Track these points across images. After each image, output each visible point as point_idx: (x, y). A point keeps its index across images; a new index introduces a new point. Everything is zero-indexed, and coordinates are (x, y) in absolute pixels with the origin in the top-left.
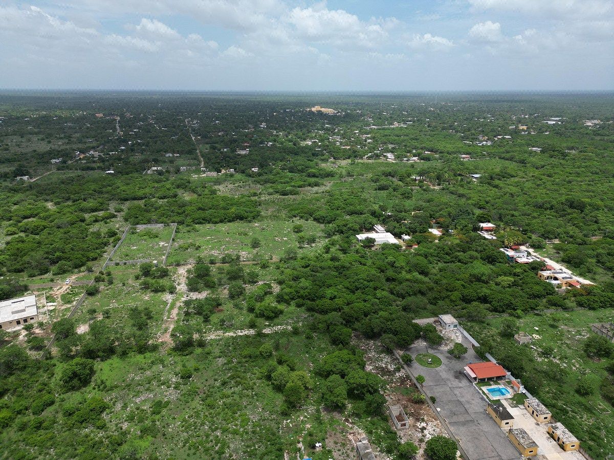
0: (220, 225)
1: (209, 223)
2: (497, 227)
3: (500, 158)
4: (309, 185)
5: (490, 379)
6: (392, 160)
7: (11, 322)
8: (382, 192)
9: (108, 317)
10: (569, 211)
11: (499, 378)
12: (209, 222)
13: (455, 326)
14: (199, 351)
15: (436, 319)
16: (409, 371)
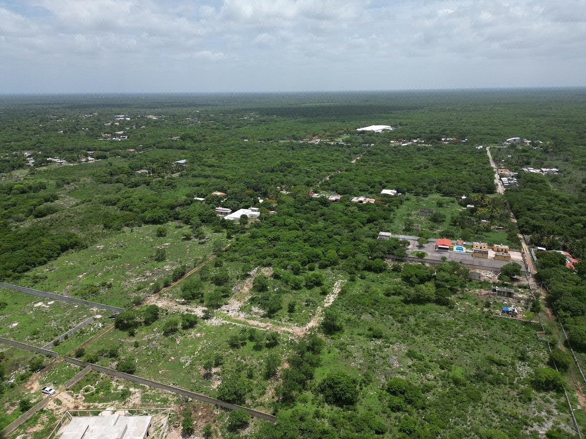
16: (431, 261)
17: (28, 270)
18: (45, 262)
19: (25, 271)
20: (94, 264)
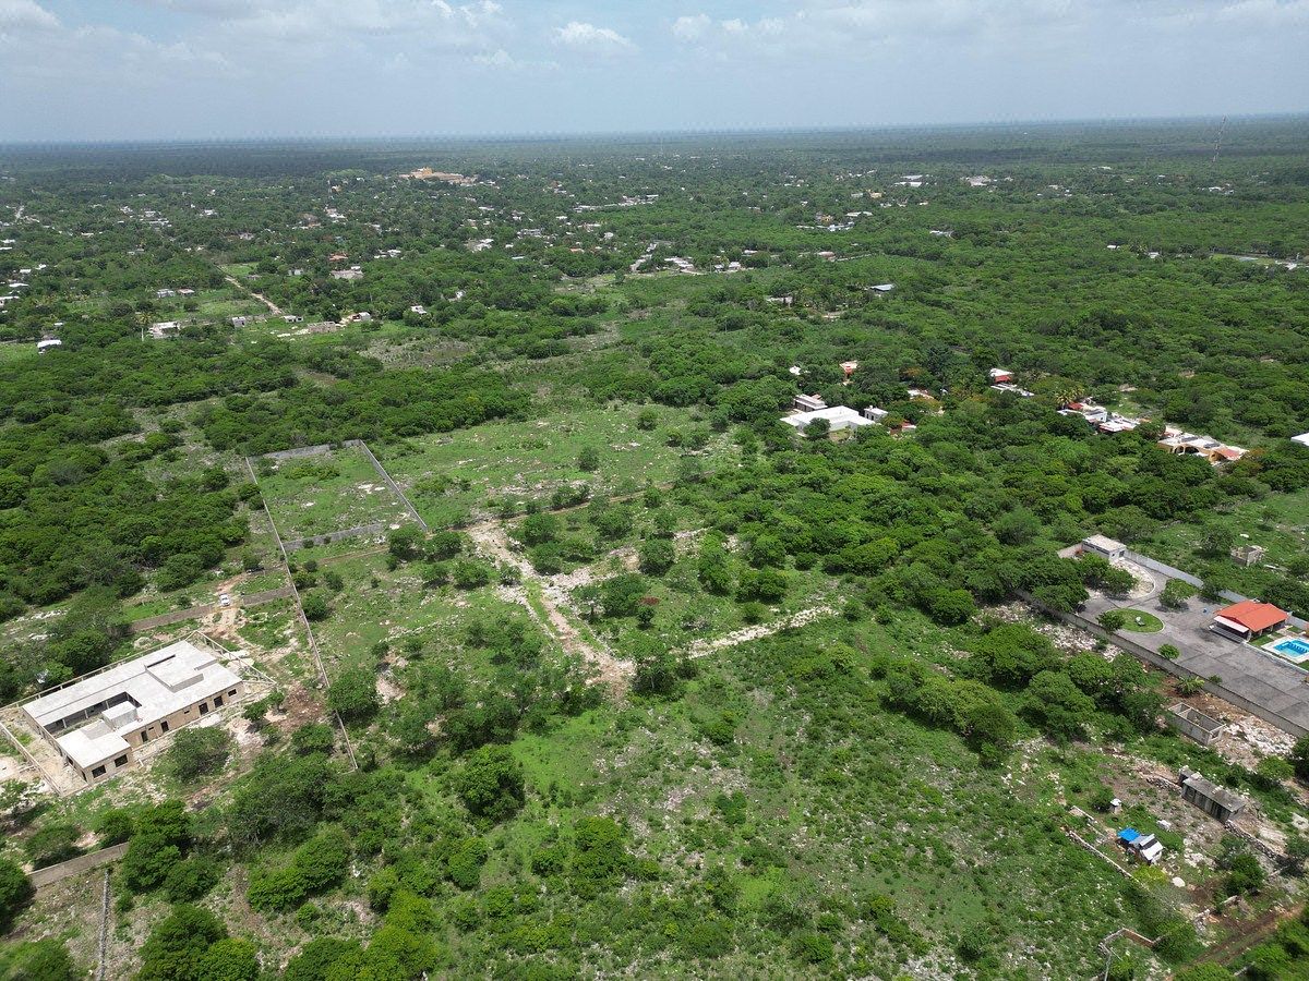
0: (457, 433)
1: (431, 431)
2: (1015, 375)
3: (888, 252)
4: (575, 333)
5: (1266, 631)
6: (690, 270)
7: (186, 711)
8: (735, 333)
9: (417, 657)
10: (1105, 334)
11: (1277, 626)
12: (430, 428)
13: (1122, 554)
14: (692, 685)
15: (1078, 547)
16: (1125, 645)
17: (415, 434)
18: (447, 429)
19: (410, 435)
20: (498, 448)
